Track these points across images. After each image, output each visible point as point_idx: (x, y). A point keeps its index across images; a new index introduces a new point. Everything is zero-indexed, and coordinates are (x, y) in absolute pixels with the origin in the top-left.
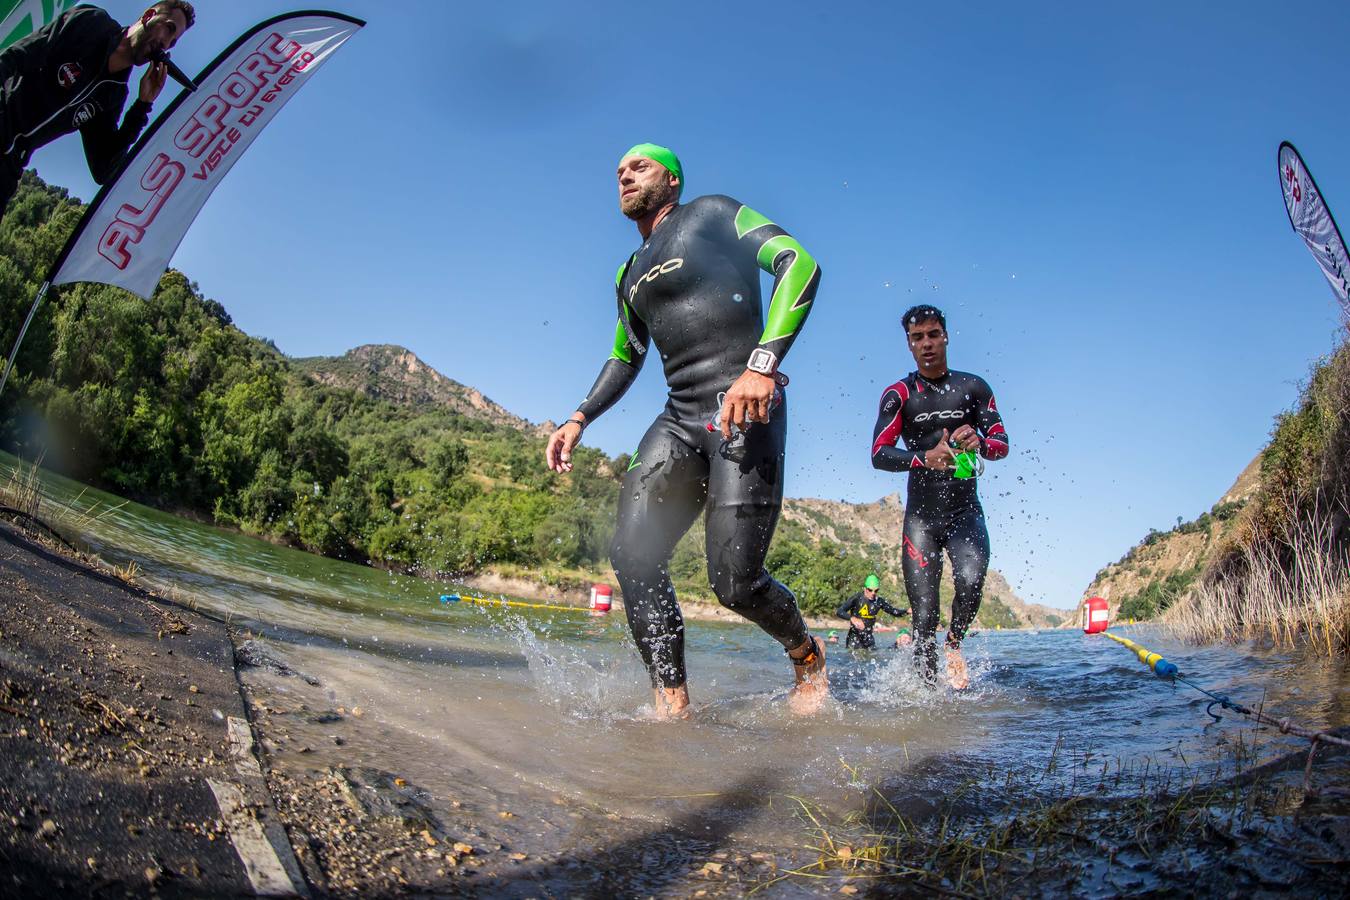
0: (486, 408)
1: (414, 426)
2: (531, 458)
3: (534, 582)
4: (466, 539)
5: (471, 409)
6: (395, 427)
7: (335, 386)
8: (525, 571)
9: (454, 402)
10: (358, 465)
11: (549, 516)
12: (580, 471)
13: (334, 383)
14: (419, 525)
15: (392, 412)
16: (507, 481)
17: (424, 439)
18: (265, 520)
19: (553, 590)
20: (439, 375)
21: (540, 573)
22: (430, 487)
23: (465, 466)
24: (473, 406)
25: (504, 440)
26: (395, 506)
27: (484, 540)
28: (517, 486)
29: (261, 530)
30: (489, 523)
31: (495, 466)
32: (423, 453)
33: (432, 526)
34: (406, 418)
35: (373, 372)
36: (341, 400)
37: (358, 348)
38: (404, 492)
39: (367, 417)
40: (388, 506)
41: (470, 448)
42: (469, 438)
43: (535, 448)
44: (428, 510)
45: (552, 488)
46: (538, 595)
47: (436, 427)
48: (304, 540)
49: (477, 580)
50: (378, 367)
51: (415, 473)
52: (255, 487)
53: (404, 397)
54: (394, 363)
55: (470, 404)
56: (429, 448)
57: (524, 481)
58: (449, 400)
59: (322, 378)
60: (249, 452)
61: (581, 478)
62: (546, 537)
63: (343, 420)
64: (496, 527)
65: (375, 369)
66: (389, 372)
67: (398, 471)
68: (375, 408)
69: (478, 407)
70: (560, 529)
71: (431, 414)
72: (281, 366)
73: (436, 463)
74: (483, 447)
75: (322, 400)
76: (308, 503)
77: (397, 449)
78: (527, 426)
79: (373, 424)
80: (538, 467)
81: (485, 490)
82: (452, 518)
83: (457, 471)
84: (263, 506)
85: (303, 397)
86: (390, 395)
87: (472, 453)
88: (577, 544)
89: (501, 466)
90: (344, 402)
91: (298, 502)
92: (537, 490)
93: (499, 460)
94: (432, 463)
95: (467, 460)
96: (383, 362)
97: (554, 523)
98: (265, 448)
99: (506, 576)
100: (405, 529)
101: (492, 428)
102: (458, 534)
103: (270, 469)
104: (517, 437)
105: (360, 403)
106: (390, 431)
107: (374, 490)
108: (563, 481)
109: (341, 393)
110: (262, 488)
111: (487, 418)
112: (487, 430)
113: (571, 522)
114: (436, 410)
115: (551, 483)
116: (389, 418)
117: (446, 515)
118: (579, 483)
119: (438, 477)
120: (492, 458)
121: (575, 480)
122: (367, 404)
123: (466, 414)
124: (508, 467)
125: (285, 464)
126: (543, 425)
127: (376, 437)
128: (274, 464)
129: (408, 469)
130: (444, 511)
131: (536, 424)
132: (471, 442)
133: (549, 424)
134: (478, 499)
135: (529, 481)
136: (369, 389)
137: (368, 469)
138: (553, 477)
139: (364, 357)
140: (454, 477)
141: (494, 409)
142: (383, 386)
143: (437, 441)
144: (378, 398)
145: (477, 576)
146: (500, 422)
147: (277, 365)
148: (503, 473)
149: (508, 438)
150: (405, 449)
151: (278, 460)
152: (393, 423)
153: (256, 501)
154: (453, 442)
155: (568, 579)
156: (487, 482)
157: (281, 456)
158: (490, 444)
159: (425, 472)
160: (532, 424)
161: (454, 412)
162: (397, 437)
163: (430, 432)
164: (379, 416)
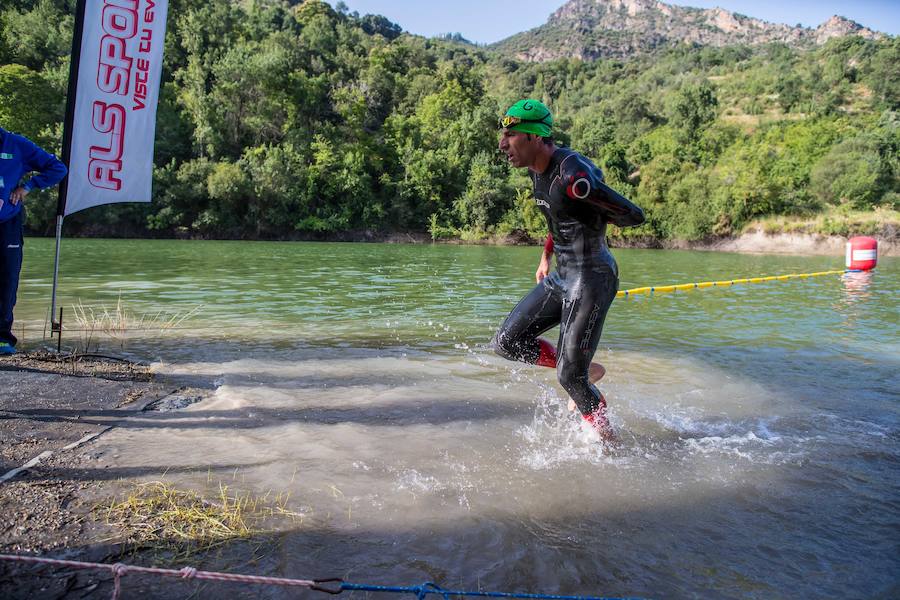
0: (739, 28)
1: (647, 80)
2: (808, 75)
3: (810, 234)
4: (717, 197)
5: (719, 35)
6: (624, 87)
7: (545, 60)
8: (799, 223)
9: (694, 34)
10: (580, 143)
11: (834, 147)
12: (884, 75)
13: (543, 57)
14: (661, 192)
15: (618, 70)
16: (775, 114)
17: (661, 90)
18: (487, 225)
19: (838, 240)
20: (670, 6)
21: (818, 222)
22: (674, 145)
23: (714, 110)
24: (721, 31)
25: (766, 63)
26: (633, 176)
27: (740, 195)
28: (790, 117)
29: (485, 235)
30: (744, 173)
31: (756, 99)
32: (662, 107)
33: (675, 191)
34: (636, 72)
35: (586, 31)
36: (555, 74)
37: (561, 9)
38: (643, 158)
39: (588, 84)
40: (623, 179)
41: (721, 86)
42: (718, 75)
43: (812, 61)
44: (668, 173)
45: (842, 108)
46: (816, 249)
47: (673, 73)
48: (533, 235)
49: (737, 242)
50: (591, 23)
51: (656, 133)
52: (471, 195)
53: (631, 47)
54: (609, 12)
55: (717, 30)
56: (668, 100)
57: (799, 108)
58: (688, 33)
59: (528, 55)
60: (457, 161)
61: (887, 84)
62: (827, 175)
63: (561, 96)
64: (753, 177)
65: (588, 27)
66: (606, 24)
67: (635, 136)
68: (597, 71)
69: (727, 30)
70: (847, 162)
71: (666, 59)
72: (475, 58)
73: (679, 116)
74: (738, 80)
75: (532, 81)
76: (529, 198)
77: (630, 111)
78: (801, 34)
79: (598, 90)
80: (817, 85)
81: (744, 133)
82: (699, 177)
83: (704, 119)
84: (483, 211)
85: (510, 84)
86: (613, 50)
87: (724, 91)
88: (875, 176)
89: (765, 96)
90: (559, 76)
91: (519, 197)
92: (820, 116)
93: (761, 91)
94: (673, 116)
95: (715, 102)
96: (595, 15)
97: (840, 155)
98: (474, 152)
99: (772, 232)
100: (644, 199)
101: (749, 52)
102: (707, 194)
103: (483, 173)
104: (783, 54)
105: (577, 71)
106: (618, 92)
107: (603, 165)
108: (859, 94)
109: (553, 67)
110: (478, 193)
111: (743, 40)
112: (740, 57)
113: (867, 148)
114: (671, 52)
115: (840, 102)
116: (616, 78)
117: (691, 175)
118: (885, 91)
119: (683, 132)
120: (751, 91)
121: (877, 90)
122: (586, 70)
123: (712, 45)
124: (776, 96)
125: (498, 163)
126: (825, 26)
127: (602, 105)
128: (487, 167)
129: (647, 130)
130: (687, 171)
131: (814, 27)
132: (722, 78)
133: (834, 21)
134: (735, 146)
135: (806, 107)
136: (586, 52)
137: (593, 145)
138: (842, 92)
139: (571, 16)
140: (702, 126)
141: (751, 26)
142: (602, 43)
143: (678, 89)
144: (597, 60)
145: (735, 237)
146: (762, 39)
147: (470, 60)
148: (769, 106)
149: (772, 59)
150: (639, 109)
151: (490, 163)
152: (620, 82)
153: (474, 209)
154: (698, 85)
155: (858, 225)
156: (749, 121)
157: (493, 156)
158: (747, 71)
159: (667, 129)
160: (809, 29)
161: (696, 45)
162: (627, 98)
163: (667, 81)
164: (603, 80)
